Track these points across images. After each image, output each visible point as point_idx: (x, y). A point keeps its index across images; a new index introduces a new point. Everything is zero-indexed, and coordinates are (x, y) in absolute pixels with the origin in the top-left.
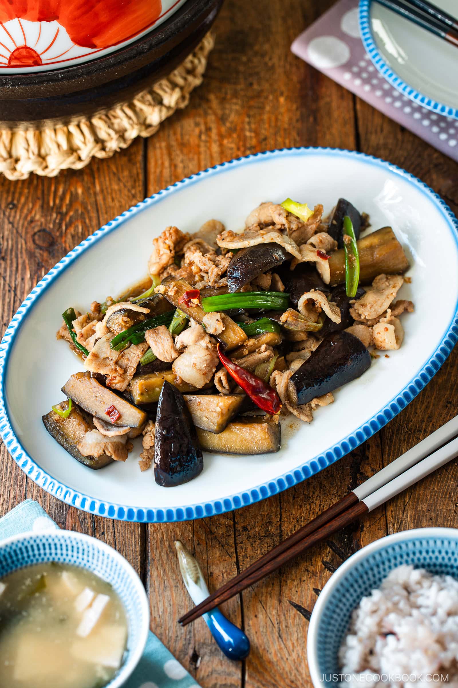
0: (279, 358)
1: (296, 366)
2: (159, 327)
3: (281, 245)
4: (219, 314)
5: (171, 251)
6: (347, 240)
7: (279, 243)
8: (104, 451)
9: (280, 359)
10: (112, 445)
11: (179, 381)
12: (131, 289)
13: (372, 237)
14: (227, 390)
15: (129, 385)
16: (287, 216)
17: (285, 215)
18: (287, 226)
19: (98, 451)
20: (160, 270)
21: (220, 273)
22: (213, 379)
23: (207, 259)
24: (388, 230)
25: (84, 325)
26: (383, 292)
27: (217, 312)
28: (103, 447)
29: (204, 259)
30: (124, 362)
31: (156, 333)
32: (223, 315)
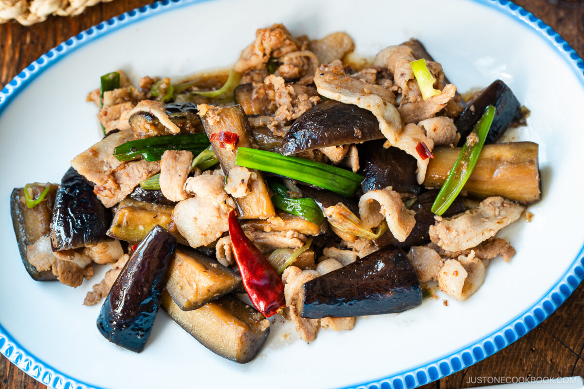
0: (307, 251)
1: (326, 268)
2: (184, 152)
3: (377, 117)
4: (249, 173)
5: (265, 55)
6: (471, 140)
7: (375, 115)
8: (51, 267)
9: (307, 254)
10: (65, 264)
11: (172, 229)
12: (206, 75)
13: (508, 148)
14: (228, 262)
15: (117, 205)
16: (410, 80)
17: (407, 78)
18: (404, 93)
19: (43, 265)
20: (246, 70)
21: (289, 119)
22: (216, 242)
23: (287, 92)
24: (533, 148)
25: (118, 101)
26: (484, 222)
27: (250, 170)
28: (52, 263)
29: (284, 90)
30: (122, 175)
31: (175, 158)
32: (255, 176)
